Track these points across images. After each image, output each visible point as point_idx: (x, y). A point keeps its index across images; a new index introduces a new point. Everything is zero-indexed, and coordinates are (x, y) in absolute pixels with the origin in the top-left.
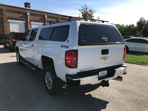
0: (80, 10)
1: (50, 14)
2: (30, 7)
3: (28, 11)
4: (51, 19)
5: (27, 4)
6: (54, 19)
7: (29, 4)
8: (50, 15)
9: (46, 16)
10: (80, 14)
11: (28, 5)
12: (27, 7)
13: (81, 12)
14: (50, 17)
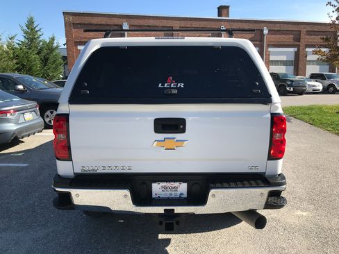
0: (329, 3)
1: (278, 25)
2: (228, 15)
3: (223, 23)
4: (280, 36)
5: (222, 10)
6: (287, 37)
7: (227, 7)
8: (277, 27)
9: (266, 32)
10: (331, 14)
11: (224, 12)
12: (223, 15)
13: (334, 9)
14: (278, 30)
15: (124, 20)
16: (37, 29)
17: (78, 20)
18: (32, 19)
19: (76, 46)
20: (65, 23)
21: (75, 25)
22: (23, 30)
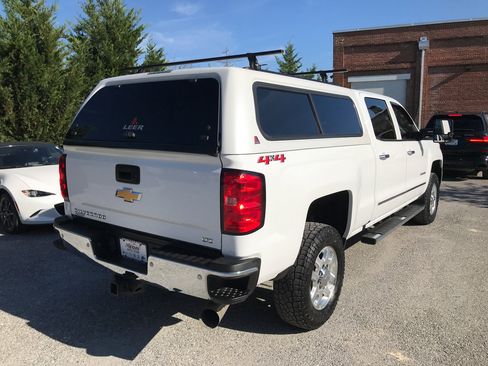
15: (423, 33)
16: (296, 59)
17: (352, 42)
18: (291, 47)
19: (346, 78)
20: (335, 48)
21: (348, 49)
22: (279, 63)
